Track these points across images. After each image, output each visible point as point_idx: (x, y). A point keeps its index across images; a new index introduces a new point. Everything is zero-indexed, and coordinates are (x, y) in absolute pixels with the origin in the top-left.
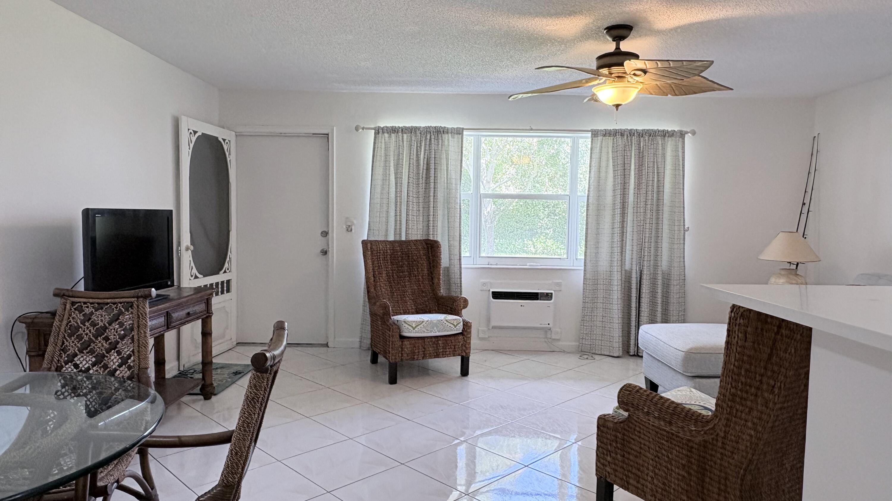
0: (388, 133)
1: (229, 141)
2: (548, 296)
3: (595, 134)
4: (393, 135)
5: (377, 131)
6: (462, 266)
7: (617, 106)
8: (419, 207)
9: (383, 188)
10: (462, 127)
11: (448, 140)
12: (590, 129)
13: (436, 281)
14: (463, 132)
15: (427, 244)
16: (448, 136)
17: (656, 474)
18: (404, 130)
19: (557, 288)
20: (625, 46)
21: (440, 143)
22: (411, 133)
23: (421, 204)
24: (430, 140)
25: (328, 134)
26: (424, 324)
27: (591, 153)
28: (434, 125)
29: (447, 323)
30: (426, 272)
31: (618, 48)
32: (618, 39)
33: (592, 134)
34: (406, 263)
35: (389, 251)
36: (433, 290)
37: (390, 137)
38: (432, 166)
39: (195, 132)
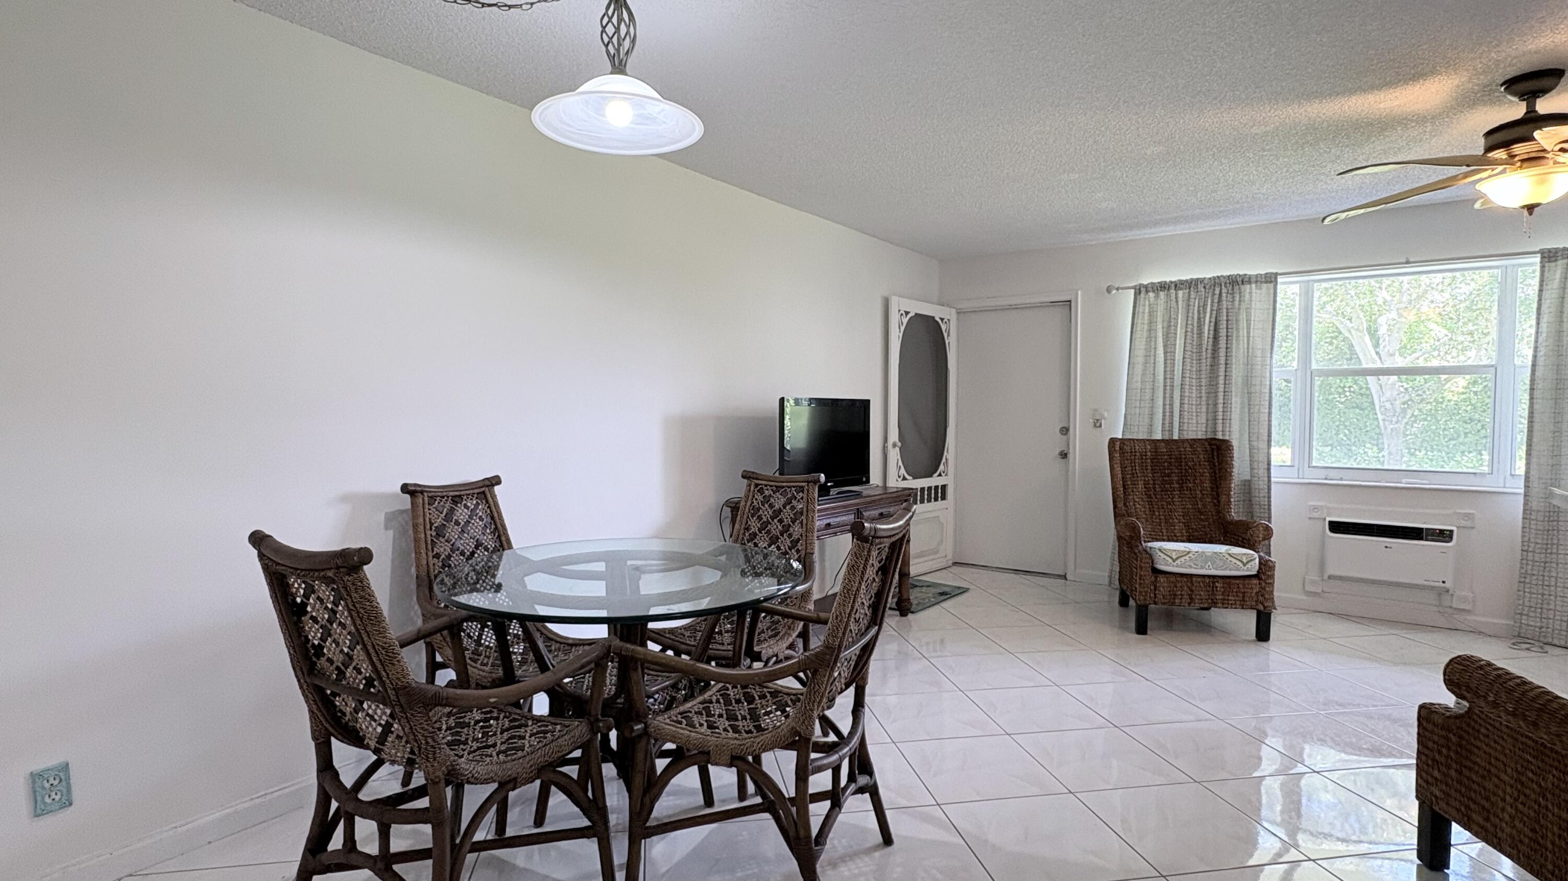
0: (1154, 291)
1: (949, 320)
2: (1444, 536)
3: (1549, 256)
4: (1162, 294)
5: (1138, 291)
6: (1273, 480)
7: (1531, 208)
8: (1200, 393)
10: (1274, 271)
11: (1251, 293)
12: (1537, 250)
13: (1223, 498)
14: (1276, 278)
15: (1210, 445)
16: (1251, 289)
17: (1517, 810)
18: (1178, 285)
19: (1465, 523)
20: (1544, 106)
21: (1237, 299)
22: (1190, 288)
23: (1203, 388)
24: (1220, 294)
25: (1070, 301)
26: (1190, 555)
27: (1541, 291)
28: (1226, 273)
29: (1231, 559)
30: (1207, 485)
31: (1531, 110)
32: (1531, 96)
33: (1542, 258)
34: (1176, 471)
35: (1149, 454)
36: (1218, 512)
37: (1157, 297)
38: (1223, 333)
39: (907, 313)
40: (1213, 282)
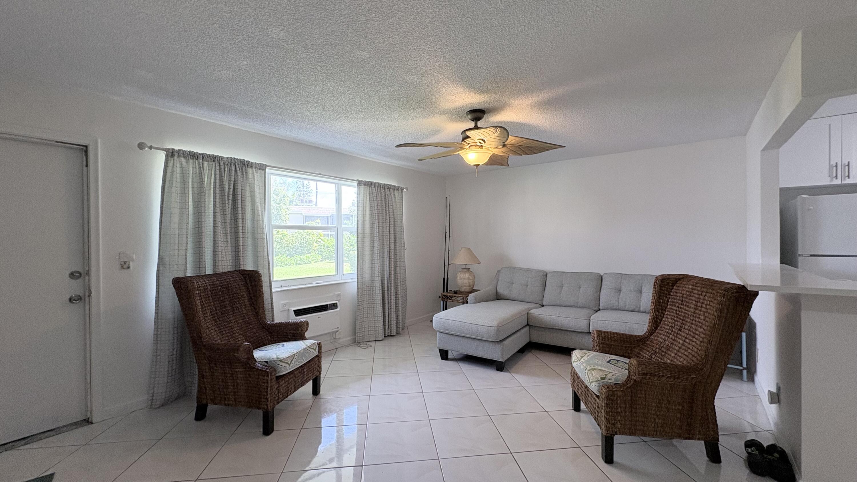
0: (184, 157)
2: (334, 306)
3: (360, 183)
4: (191, 161)
5: (170, 154)
7: (478, 165)
8: (227, 238)
9: (181, 219)
10: (265, 163)
11: (253, 174)
12: (356, 179)
14: (265, 168)
15: (242, 275)
16: (252, 171)
18: (205, 157)
19: (338, 298)
21: (245, 176)
22: (214, 161)
23: (228, 235)
24: (236, 171)
25: (86, 147)
28: (238, 157)
29: (311, 350)
30: (247, 303)
31: (476, 125)
32: (477, 120)
33: (358, 183)
35: (209, 287)
36: (259, 318)
37: (187, 162)
40: (230, 161)
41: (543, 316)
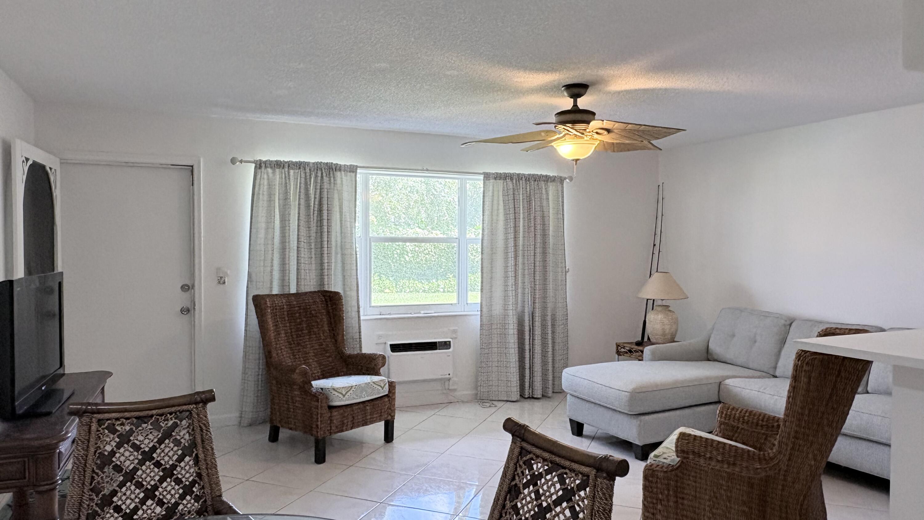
0: (271, 168)
1: (55, 170)
2: (446, 345)
3: (487, 176)
4: (277, 170)
5: (258, 166)
7: (577, 160)
8: (311, 254)
9: (267, 233)
10: (355, 164)
11: (342, 178)
12: (482, 172)
13: (339, 338)
14: (356, 169)
15: (324, 296)
16: (341, 175)
18: (291, 165)
19: (454, 336)
21: (332, 181)
22: (300, 168)
23: (313, 250)
24: (322, 177)
25: (192, 166)
26: (353, 389)
27: (484, 196)
28: (325, 161)
29: (375, 386)
30: (326, 328)
31: (575, 105)
32: (575, 96)
33: (484, 177)
34: (304, 319)
35: (285, 307)
36: (337, 348)
37: (274, 173)
38: (325, 207)
39: (27, 160)
40: (316, 167)
41: (739, 389)
